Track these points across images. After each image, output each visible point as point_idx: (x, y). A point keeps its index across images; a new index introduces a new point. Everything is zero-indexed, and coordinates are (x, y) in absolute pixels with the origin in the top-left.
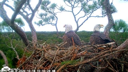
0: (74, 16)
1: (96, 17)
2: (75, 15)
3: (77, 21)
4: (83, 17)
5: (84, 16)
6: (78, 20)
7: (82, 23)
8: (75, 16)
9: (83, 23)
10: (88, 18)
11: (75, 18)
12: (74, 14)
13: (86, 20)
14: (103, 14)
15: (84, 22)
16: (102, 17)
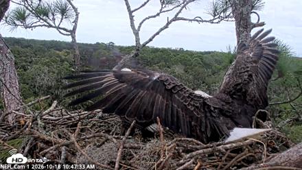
0: (131, 12)
1: (194, 20)
2: (132, 9)
3: (137, 28)
4: (154, 17)
5: (158, 14)
6: (139, 27)
7: (152, 35)
8: (133, 14)
9: (153, 37)
10: (169, 23)
11: (132, 18)
12: (128, 7)
13: (162, 30)
14: (215, 15)
15: (158, 33)
16: (211, 22)
